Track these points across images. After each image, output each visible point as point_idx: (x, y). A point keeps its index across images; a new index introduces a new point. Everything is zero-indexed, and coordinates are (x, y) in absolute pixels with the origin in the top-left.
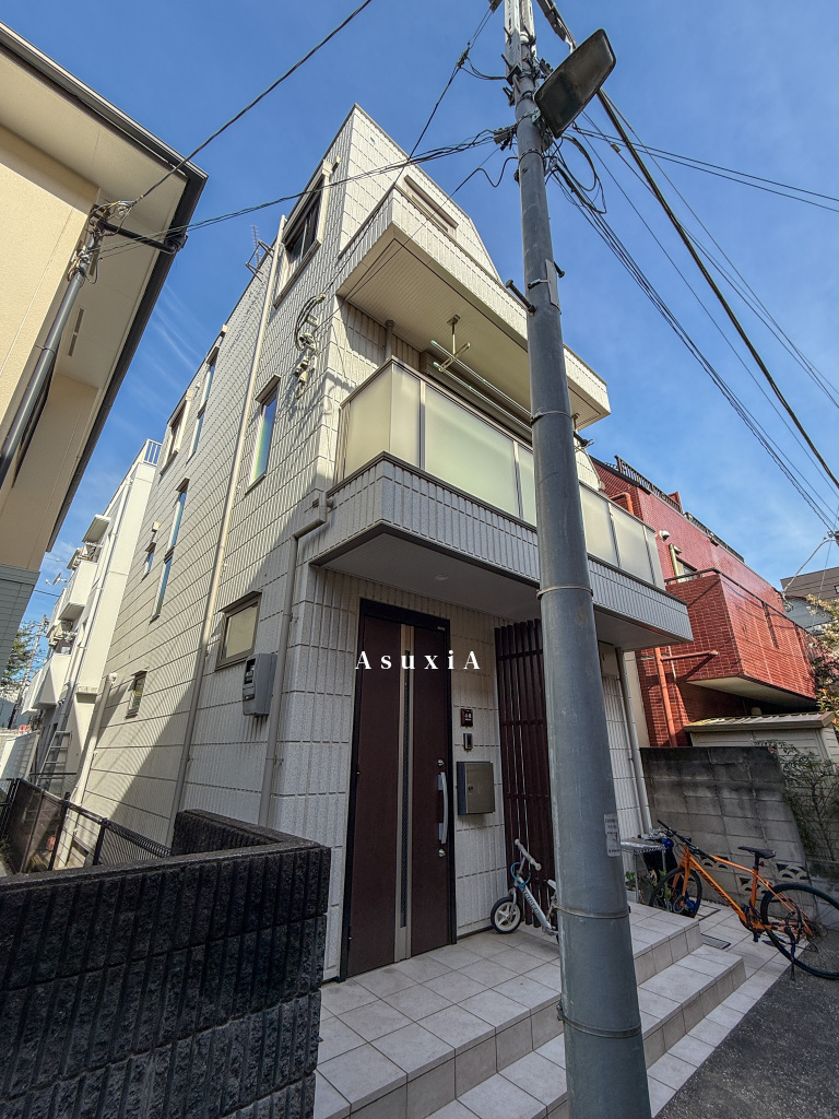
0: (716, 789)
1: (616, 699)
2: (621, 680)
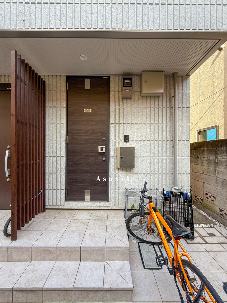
1: (168, 110)
2: (174, 96)
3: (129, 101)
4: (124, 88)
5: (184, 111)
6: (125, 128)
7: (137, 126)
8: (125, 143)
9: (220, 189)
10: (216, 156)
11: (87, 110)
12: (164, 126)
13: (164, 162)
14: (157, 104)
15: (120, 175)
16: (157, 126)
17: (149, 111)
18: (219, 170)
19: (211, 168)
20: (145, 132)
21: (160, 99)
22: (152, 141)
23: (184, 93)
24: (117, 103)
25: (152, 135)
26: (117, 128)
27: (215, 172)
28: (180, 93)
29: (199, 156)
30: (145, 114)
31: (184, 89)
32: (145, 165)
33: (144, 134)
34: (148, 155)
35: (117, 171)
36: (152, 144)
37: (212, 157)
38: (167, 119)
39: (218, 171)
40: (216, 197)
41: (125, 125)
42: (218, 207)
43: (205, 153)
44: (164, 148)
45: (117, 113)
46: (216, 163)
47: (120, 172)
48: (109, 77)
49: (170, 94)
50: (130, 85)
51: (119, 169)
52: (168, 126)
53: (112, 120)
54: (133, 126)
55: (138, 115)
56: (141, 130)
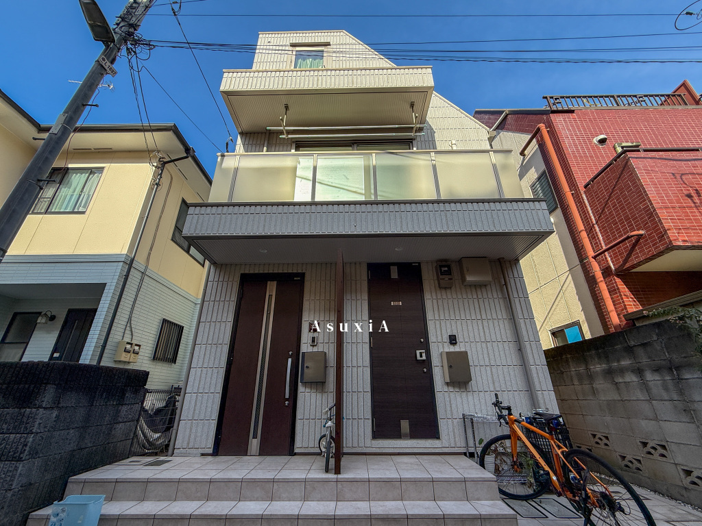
0: (639, 372)
1: (501, 301)
2: (506, 284)
3: (448, 291)
4: (441, 277)
5: (523, 303)
6: (449, 325)
7: (464, 322)
8: (452, 347)
9: (608, 418)
10: (587, 366)
11: (396, 303)
12: (501, 322)
13: (512, 373)
14: (485, 294)
15: (452, 394)
16: (490, 322)
17: (477, 303)
18: (598, 386)
19: (587, 387)
20: (476, 331)
21: (488, 287)
22: (488, 343)
23: (517, 280)
24: (434, 294)
25: (487, 334)
26: (438, 326)
27: (594, 392)
28: (512, 281)
29: (562, 369)
30: (472, 306)
31: (516, 275)
32: (484, 378)
33: (476, 334)
34: (487, 363)
35: (446, 388)
36: (490, 348)
37: (582, 369)
38: (502, 314)
39: (597, 389)
40: (608, 436)
41: (447, 322)
42: (617, 454)
43: (571, 364)
44: (507, 352)
45: (436, 306)
46: (591, 377)
47: (451, 389)
48: (419, 263)
49: (500, 282)
50: (449, 272)
51: (447, 384)
52: (506, 322)
53: (429, 316)
54: (459, 322)
55: (463, 308)
56: (470, 328)
